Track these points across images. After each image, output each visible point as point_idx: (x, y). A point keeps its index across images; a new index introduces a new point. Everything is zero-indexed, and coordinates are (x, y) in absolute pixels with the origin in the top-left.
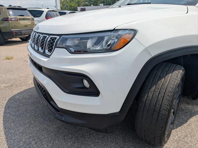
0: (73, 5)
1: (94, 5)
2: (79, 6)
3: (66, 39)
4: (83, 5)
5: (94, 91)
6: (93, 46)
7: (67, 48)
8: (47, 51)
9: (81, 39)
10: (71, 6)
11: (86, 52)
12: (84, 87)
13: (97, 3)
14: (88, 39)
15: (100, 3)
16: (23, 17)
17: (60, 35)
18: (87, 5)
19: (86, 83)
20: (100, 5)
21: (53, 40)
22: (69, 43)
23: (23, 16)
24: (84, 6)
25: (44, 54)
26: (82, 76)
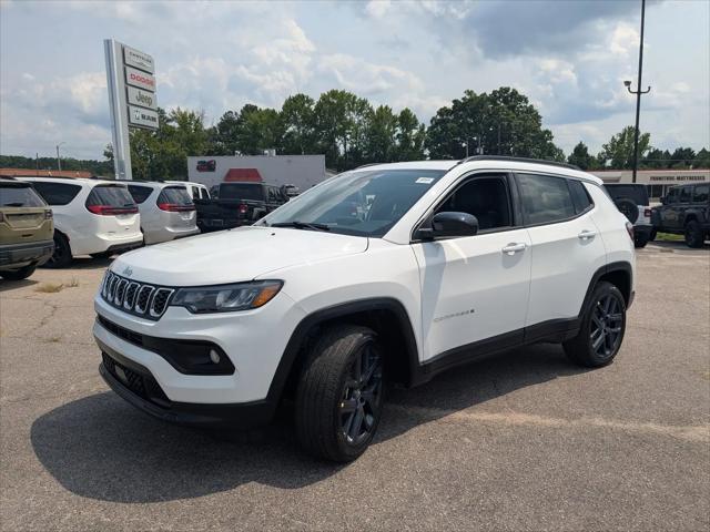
0: (170, 150)
1: (244, 152)
2: (192, 154)
3: (186, 293)
4: (207, 150)
5: (226, 367)
6: (226, 301)
7: (187, 306)
8: (152, 311)
9: (208, 293)
10: (163, 152)
11: (215, 310)
12: (212, 363)
13: (254, 145)
14: (217, 292)
15: (265, 148)
16: (19, 209)
17: (177, 288)
18: (221, 153)
19: (214, 356)
20: (266, 152)
21: (164, 294)
22: (188, 299)
23: (19, 205)
24: (210, 154)
25: (147, 316)
26: (208, 346)
